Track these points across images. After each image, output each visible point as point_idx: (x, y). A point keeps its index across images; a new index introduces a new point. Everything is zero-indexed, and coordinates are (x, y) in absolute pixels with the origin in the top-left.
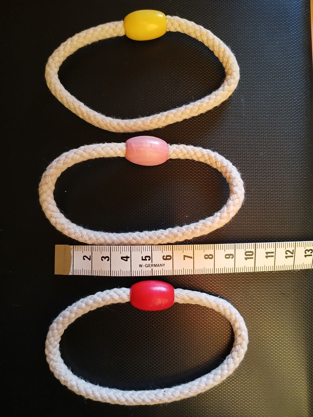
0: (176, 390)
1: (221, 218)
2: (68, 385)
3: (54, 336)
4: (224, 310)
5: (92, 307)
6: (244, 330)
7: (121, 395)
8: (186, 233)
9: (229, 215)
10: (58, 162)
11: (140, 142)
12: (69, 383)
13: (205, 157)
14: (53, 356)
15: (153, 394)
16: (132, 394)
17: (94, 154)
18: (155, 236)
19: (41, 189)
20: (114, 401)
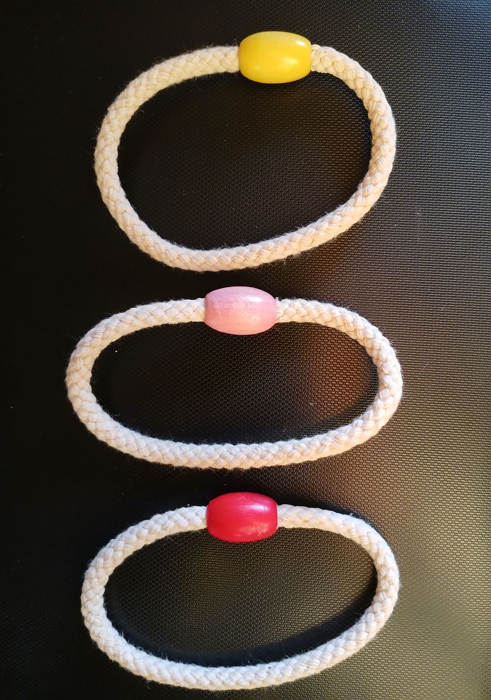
0: (287, 665)
1: (364, 430)
2: (121, 661)
3: (93, 587)
4: (360, 537)
5: (147, 540)
6: (392, 568)
7: (203, 675)
8: (306, 453)
9: (378, 425)
10: (94, 336)
11: (227, 300)
12: (121, 657)
13: (337, 322)
14: (95, 618)
15: (252, 672)
16: (220, 674)
17: (151, 321)
18: (257, 454)
19: (69, 379)
20: (192, 685)
